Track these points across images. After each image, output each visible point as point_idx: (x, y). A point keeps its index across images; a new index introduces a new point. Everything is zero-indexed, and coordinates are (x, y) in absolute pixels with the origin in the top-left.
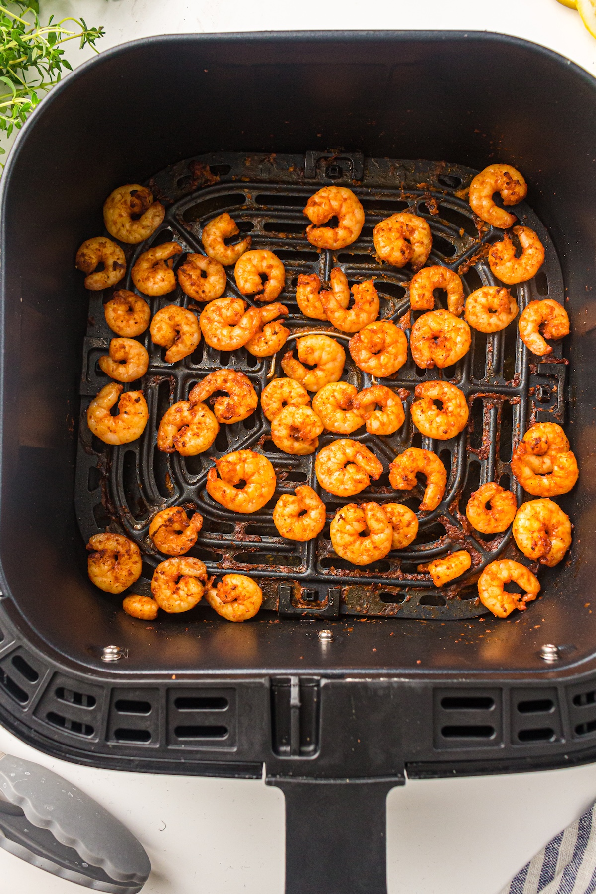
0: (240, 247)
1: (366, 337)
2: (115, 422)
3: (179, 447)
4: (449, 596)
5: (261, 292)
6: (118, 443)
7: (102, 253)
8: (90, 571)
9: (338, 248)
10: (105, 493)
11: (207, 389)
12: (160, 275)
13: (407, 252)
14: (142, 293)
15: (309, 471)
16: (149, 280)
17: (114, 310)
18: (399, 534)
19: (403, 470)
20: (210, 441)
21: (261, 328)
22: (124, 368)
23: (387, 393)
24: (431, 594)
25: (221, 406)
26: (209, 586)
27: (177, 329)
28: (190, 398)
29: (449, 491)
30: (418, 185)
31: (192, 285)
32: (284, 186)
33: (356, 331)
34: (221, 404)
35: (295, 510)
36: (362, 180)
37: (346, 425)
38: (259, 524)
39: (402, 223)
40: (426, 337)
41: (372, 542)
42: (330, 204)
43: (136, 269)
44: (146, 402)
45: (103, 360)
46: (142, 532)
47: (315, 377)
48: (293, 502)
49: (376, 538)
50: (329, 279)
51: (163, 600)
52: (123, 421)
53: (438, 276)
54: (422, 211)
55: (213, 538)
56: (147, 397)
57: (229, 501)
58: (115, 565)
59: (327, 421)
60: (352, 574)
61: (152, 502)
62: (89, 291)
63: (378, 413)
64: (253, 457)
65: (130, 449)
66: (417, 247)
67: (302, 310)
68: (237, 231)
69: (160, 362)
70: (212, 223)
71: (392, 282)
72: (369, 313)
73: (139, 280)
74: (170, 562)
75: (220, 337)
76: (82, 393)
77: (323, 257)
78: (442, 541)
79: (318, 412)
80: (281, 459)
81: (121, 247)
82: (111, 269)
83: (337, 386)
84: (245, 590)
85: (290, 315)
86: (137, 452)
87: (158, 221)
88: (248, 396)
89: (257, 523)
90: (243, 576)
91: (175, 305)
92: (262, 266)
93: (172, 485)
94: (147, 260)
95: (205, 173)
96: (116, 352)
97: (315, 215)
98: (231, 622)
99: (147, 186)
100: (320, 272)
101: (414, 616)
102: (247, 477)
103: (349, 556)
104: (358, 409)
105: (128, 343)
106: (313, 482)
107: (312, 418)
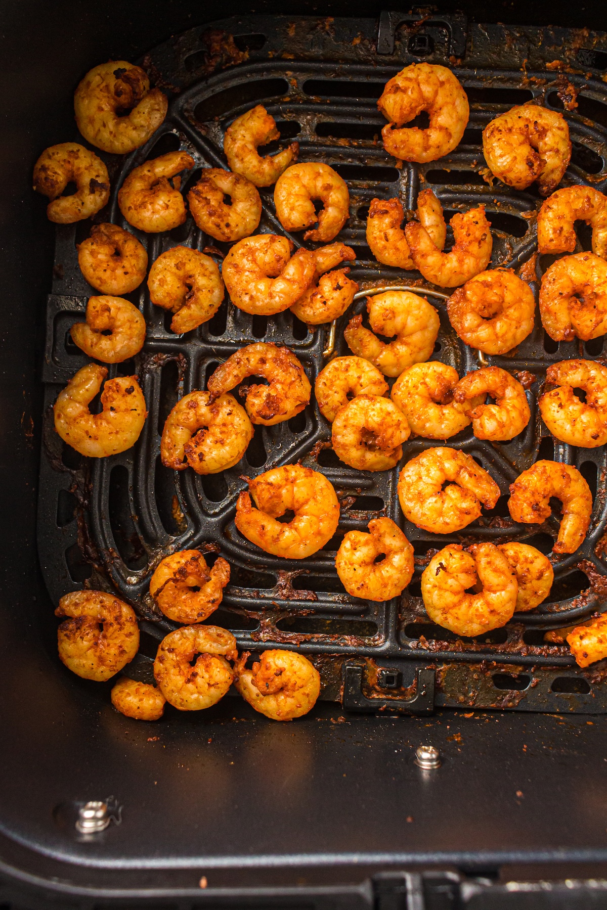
0: (282, 158)
1: (475, 294)
2: (96, 423)
3: (193, 461)
4: (596, 678)
5: (314, 226)
6: (101, 455)
7: (73, 166)
8: (60, 650)
9: (429, 160)
10: (83, 529)
11: (235, 372)
12: (162, 200)
13: (536, 164)
14: (134, 229)
15: (387, 494)
16: (145, 207)
17: (93, 253)
18: (525, 589)
19: (533, 494)
20: (241, 451)
21: (315, 282)
22: (109, 342)
23: (505, 378)
24: (568, 675)
25: (257, 400)
26: (241, 667)
27: (188, 282)
28: (210, 386)
29: (594, 524)
30: (548, 64)
31: (211, 215)
32: (347, 67)
33: (457, 285)
34: (256, 395)
35: (370, 555)
36: (463, 57)
37: (443, 426)
38: (313, 574)
39: (527, 120)
40: (565, 293)
41: (488, 604)
42: (420, 92)
43: (124, 191)
44: (143, 393)
45: (77, 329)
46: (138, 587)
47: (395, 355)
48: (366, 543)
49: (493, 597)
50: (415, 207)
51: (173, 691)
52: (108, 423)
53: (582, 200)
54: (553, 103)
55: (246, 596)
56: (144, 384)
57: (270, 541)
58: (99, 639)
59: (416, 422)
60: (452, 647)
61: (153, 542)
62: (55, 225)
63: (494, 409)
64: (306, 476)
65: (120, 463)
66: (549, 157)
67: (375, 253)
68: (276, 134)
69: (163, 333)
70: (239, 121)
71: (508, 213)
72: (478, 258)
73: (130, 208)
74: (182, 634)
75: (254, 293)
76: (45, 379)
77: (405, 174)
78: (585, 597)
79: (400, 406)
80: (345, 477)
81: (102, 159)
82: (87, 191)
83: (429, 368)
84: (295, 676)
85: (357, 262)
86: (130, 469)
87: (156, 119)
88: (297, 383)
89: (311, 572)
90: (291, 654)
91: (186, 246)
92: (315, 187)
93: (182, 515)
94: (142, 178)
95: (226, 47)
96: (96, 317)
97: (398, 107)
98: (273, 721)
99: (141, 65)
100: (400, 197)
101: (544, 707)
102: (296, 506)
103: (451, 623)
104: (462, 402)
105: (115, 303)
106: (393, 512)
107: (394, 416)
